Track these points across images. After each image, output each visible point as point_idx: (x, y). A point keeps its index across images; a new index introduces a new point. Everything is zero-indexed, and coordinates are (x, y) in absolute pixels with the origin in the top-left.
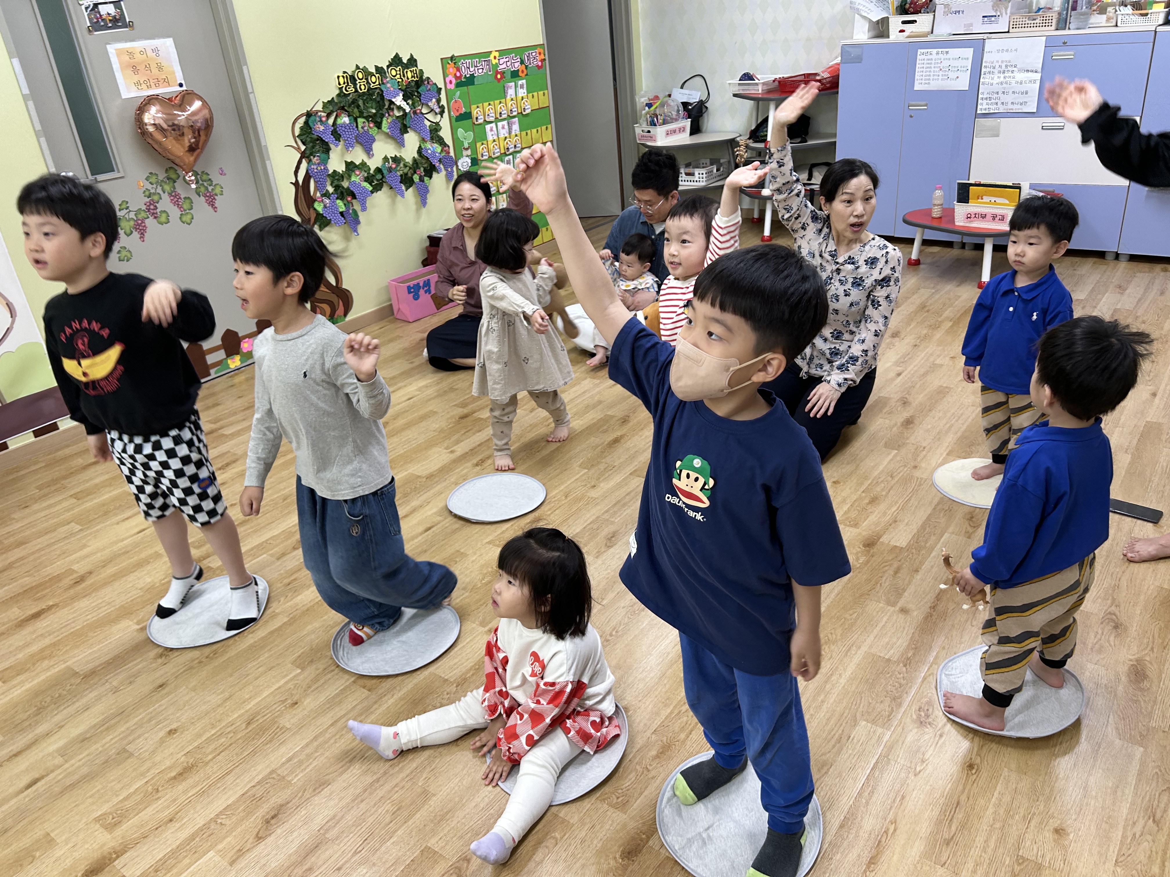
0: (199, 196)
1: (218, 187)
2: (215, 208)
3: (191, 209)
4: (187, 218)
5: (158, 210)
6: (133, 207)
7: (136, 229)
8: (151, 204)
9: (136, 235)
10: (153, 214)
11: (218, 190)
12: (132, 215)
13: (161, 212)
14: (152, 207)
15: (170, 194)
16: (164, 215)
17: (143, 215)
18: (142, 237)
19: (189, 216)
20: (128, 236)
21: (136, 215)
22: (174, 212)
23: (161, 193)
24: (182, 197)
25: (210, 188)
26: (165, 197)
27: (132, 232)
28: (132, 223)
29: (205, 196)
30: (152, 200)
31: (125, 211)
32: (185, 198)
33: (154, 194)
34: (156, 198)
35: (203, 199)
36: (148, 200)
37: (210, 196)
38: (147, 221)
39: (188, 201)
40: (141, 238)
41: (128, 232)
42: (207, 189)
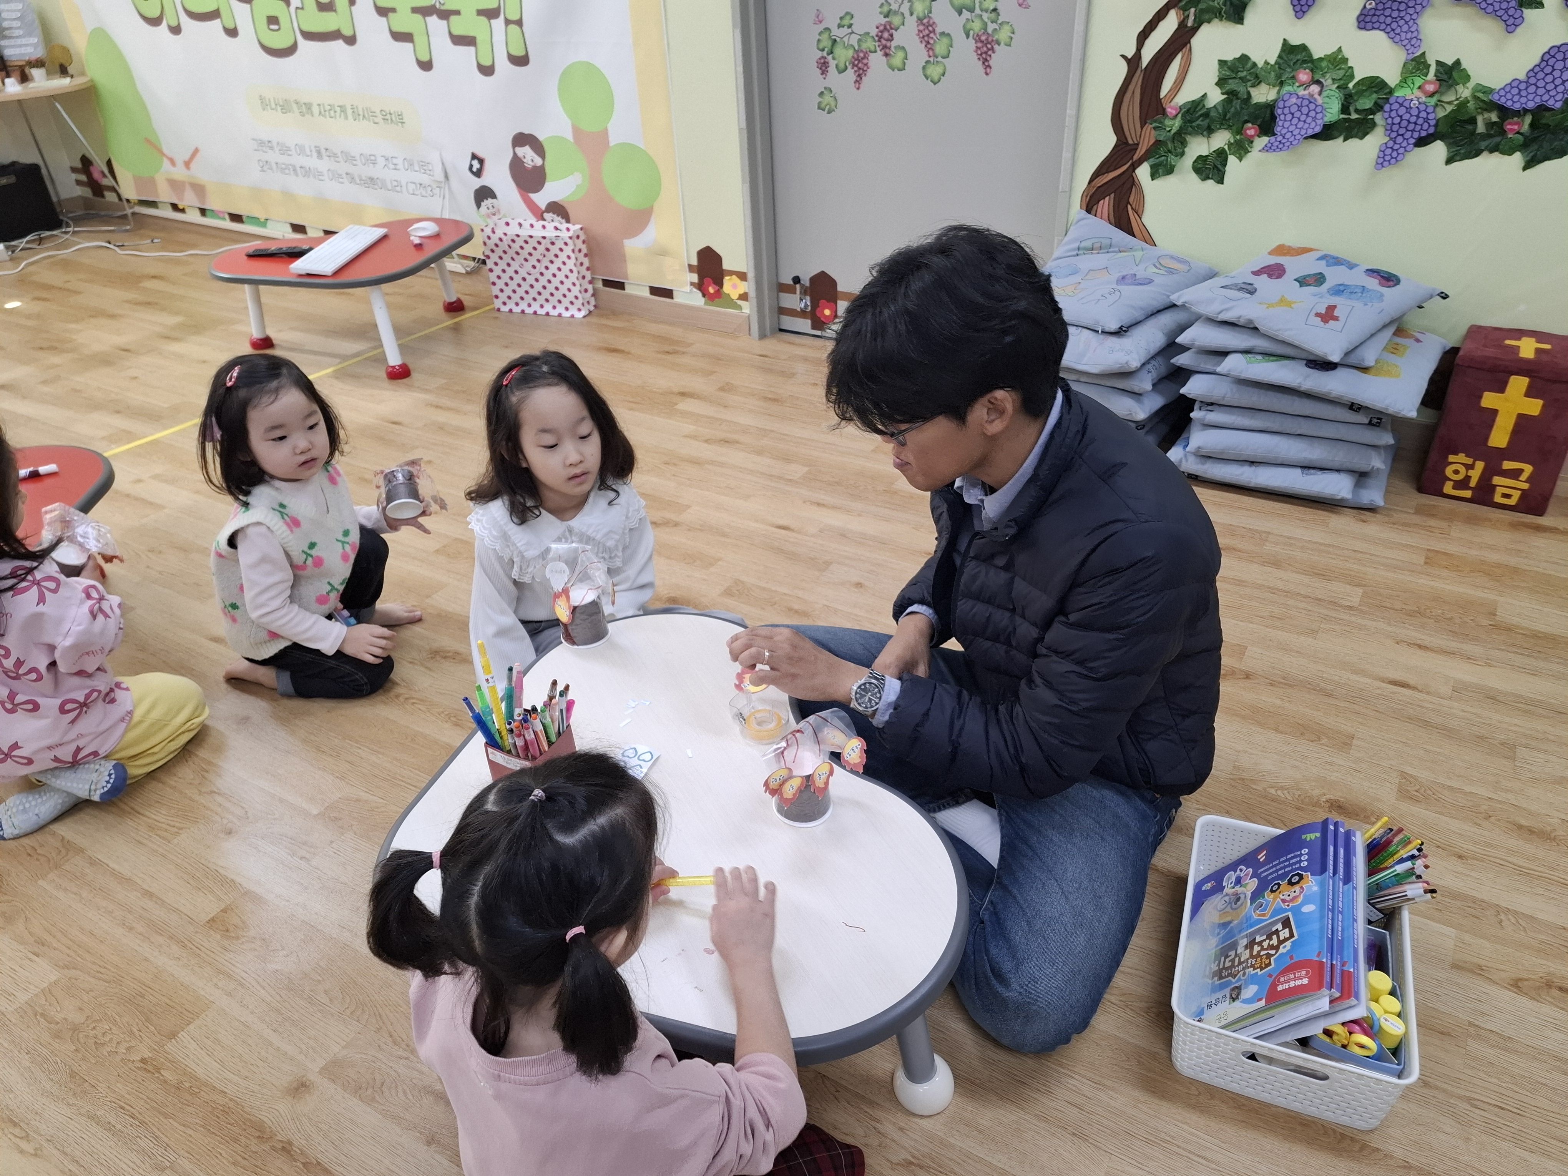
0: (968, 37)
1: (1006, 28)
2: (987, 67)
3: (947, 57)
4: (935, 71)
5: (893, 44)
6: (859, 27)
7: (854, 65)
8: (885, 29)
9: (850, 74)
10: (885, 47)
11: (1003, 35)
12: (854, 41)
13: (898, 48)
14: (886, 35)
15: (920, 20)
16: (900, 55)
17: (869, 44)
18: (858, 81)
19: (939, 70)
20: (840, 72)
21: (859, 41)
22: (918, 53)
23: (907, 14)
24: (938, 30)
25: (991, 27)
26: (911, 23)
27: (846, 68)
28: (851, 53)
29: (978, 39)
30: (890, 23)
31: (845, 30)
32: (942, 34)
33: (896, 13)
34: (896, 20)
35: (971, 44)
36: (883, 21)
37: (985, 43)
38: (872, 56)
39: (945, 40)
40: (856, 82)
41: (842, 66)
42: (985, 25)
